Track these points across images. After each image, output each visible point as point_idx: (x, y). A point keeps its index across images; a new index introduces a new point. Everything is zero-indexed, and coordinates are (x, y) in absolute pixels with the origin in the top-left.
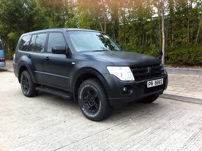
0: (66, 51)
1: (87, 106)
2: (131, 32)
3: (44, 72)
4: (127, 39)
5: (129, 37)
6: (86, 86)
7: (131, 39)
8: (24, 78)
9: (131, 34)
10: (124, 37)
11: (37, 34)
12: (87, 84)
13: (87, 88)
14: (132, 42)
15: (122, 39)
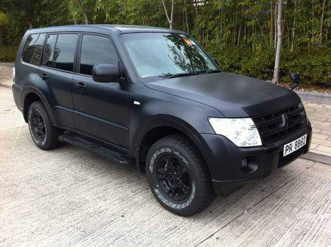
0: (120, 77)
1: (165, 185)
2: (218, 20)
3: (74, 109)
4: (210, 32)
5: (213, 28)
6: (163, 150)
7: (217, 32)
8: (35, 115)
9: (218, 23)
10: (205, 28)
11: (58, 33)
12: (165, 147)
13: (165, 155)
14: (220, 38)
15: (202, 31)
